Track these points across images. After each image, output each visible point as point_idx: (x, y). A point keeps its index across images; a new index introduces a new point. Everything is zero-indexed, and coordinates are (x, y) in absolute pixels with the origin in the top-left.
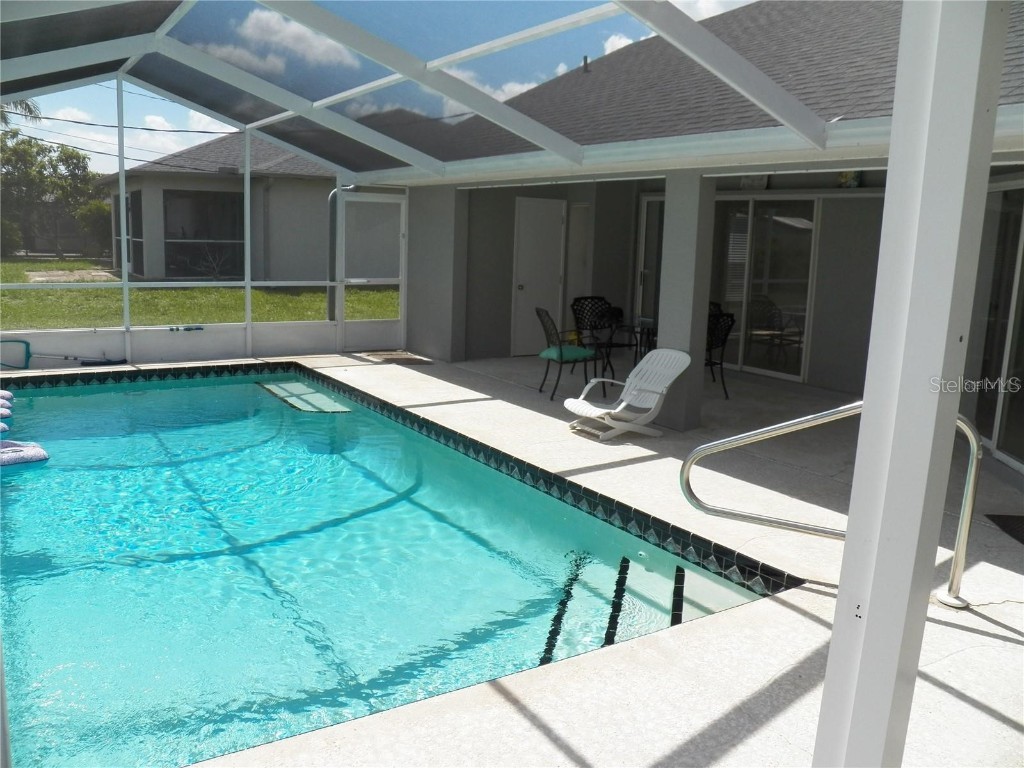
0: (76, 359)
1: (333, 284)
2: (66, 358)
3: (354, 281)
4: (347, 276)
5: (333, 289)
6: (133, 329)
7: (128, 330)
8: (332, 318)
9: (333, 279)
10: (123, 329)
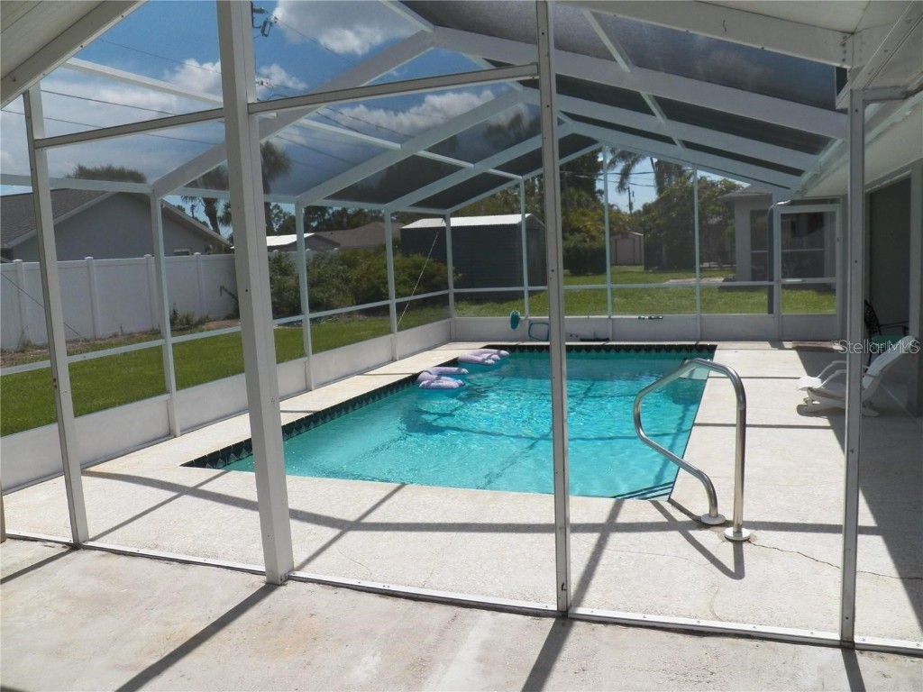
0: (577, 336)
1: (771, 283)
2: (571, 335)
3: (789, 281)
4: (783, 277)
5: (771, 287)
6: (613, 317)
7: (610, 318)
8: (771, 311)
9: (772, 280)
10: (606, 317)
